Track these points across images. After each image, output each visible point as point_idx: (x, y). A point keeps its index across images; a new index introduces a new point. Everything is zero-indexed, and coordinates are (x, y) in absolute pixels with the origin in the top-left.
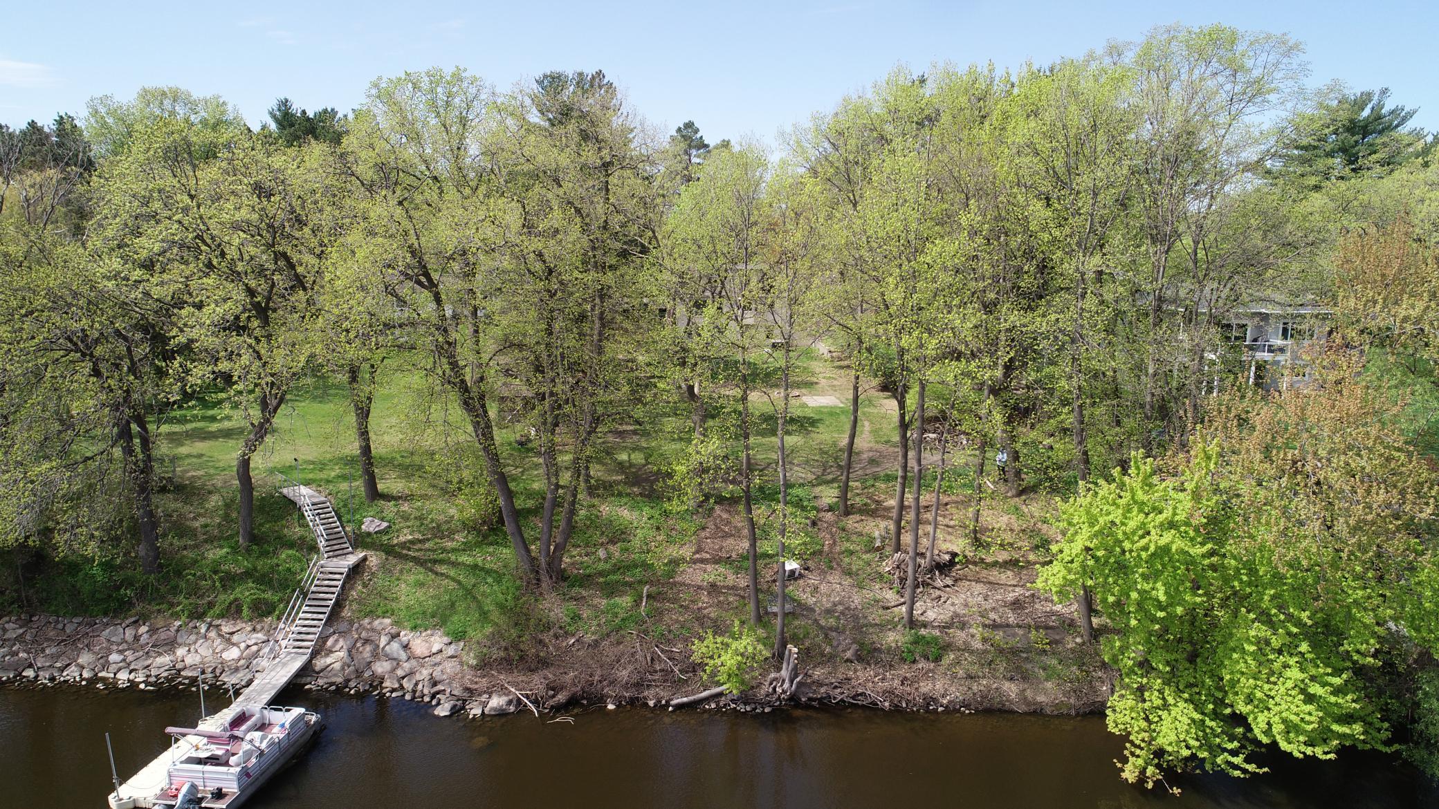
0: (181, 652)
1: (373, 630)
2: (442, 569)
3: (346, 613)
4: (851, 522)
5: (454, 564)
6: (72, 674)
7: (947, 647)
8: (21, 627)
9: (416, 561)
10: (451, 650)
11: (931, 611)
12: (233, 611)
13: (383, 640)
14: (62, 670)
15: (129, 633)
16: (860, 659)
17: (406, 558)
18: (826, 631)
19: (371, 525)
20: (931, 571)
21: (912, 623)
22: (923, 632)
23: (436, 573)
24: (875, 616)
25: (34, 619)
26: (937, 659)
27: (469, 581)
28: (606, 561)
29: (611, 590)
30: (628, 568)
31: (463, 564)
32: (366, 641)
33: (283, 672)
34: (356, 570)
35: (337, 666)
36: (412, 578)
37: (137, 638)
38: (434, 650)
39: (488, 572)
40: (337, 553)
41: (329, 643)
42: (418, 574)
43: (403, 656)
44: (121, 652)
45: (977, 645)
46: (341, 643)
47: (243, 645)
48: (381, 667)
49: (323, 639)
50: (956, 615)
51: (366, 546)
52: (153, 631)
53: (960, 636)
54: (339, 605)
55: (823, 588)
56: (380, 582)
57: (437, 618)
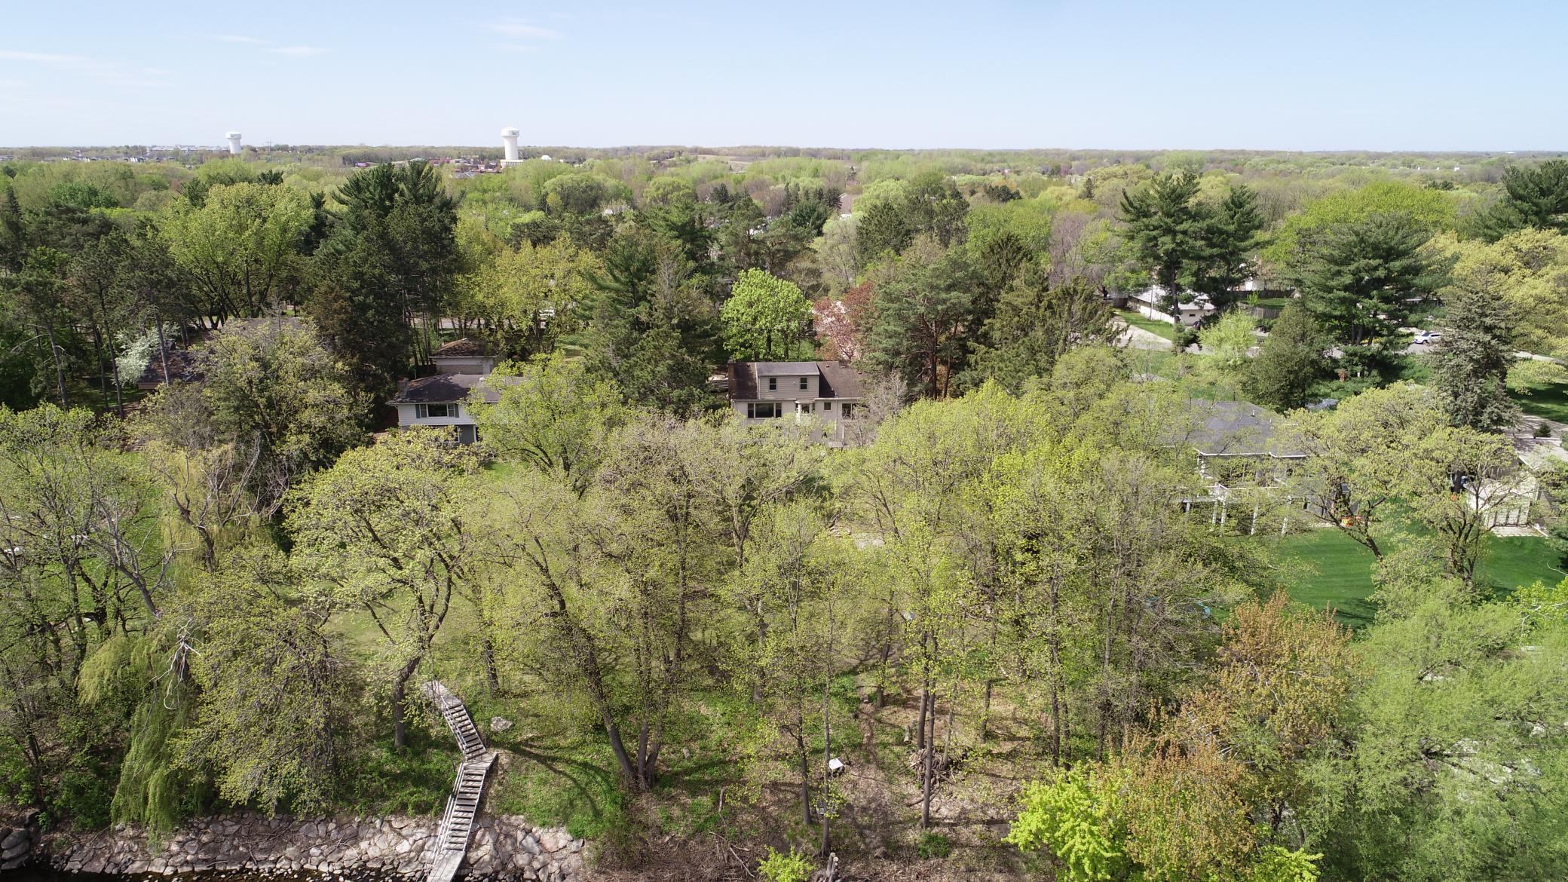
0: (364, 845)
1: (510, 825)
2: (560, 767)
3: (488, 809)
4: (886, 713)
5: (570, 762)
6: (283, 866)
7: (954, 844)
8: (237, 823)
9: (537, 757)
10: (574, 846)
11: (944, 808)
12: (401, 810)
13: (520, 835)
14: (275, 862)
15: (322, 830)
16: (886, 856)
17: (530, 755)
18: (861, 829)
19: (499, 725)
20: (947, 768)
21: (929, 822)
22: (936, 830)
23: (555, 771)
24: (901, 813)
25: (245, 816)
26: (946, 855)
27: (582, 779)
28: (689, 759)
29: (695, 789)
30: (706, 766)
31: (575, 762)
32: (507, 836)
33: (449, 867)
34: (491, 771)
35: (487, 858)
36: (535, 777)
37: (328, 833)
38: (561, 846)
39: (597, 770)
40: (477, 756)
41: (478, 837)
42: (540, 772)
43: (537, 849)
44: (318, 847)
45: (976, 841)
46: (487, 837)
47: (411, 840)
48: (521, 860)
49: (473, 834)
50: (964, 811)
51: (497, 745)
52: (340, 827)
53: (964, 832)
54: (482, 802)
55: (862, 783)
56: (512, 779)
57: (562, 816)
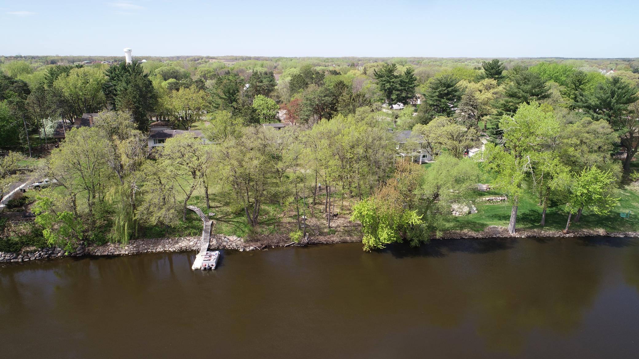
0: (180, 244)
1: (220, 236)
2: (231, 223)
3: (213, 233)
4: (316, 206)
5: (233, 221)
6: (158, 250)
7: (336, 231)
8: (143, 241)
9: (223, 221)
10: (239, 239)
11: (333, 224)
12: (189, 235)
13: (223, 238)
14: (156, 249)
15: (167, 241)
16: (320, 235)
17: (222, 221)
18: (313, 230)
19: (211, 214)
20: (333, 216)
21: (330, 227)
22: (332, 229)
23: (230, 224)
24: (322, 226)
25: (145, 239)
26: (334, 234)
27: (238, 225)
28: (265, 219)
29: (269, 225)
30: (270, 220)
31: (235, 221)
32: (219, 239)
33: (206, 246)
34: (212, 224)
35: (215, 244)
36: (224, 225)
37: (169, 242)
38: (235, 239)
39: (241, 223)
40: (207, 221)
41: (211, 240)
42: (226, 224)
43: (228, 241)
44: (167, 245)
45: (342, 230)
46: (214, 239)
47: (193, 242)
48: (225, 244)
49: (210, 239)
50: (338, 225)
51: (212, 219)
52: (172, 240)
53: (339, 229)
54: (211, 232)
55: (312, 221)
56: (218, 226)
57: (234, 233)
